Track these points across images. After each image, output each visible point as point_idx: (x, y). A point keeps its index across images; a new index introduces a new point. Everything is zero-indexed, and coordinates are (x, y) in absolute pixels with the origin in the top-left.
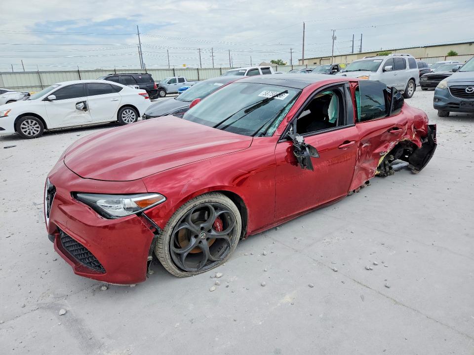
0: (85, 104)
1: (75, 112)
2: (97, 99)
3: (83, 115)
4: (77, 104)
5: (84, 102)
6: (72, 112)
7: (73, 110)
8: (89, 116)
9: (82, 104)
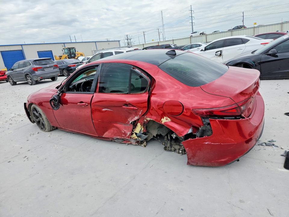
0: (221, 52)
1: (215, 57)
2: (228, 49)
3: (219, 59)
4: (216, 52)
5: (221, 51)
6: (213, 57)
7: (213, 56)
8: (222, 59)
9: (220, 52)
